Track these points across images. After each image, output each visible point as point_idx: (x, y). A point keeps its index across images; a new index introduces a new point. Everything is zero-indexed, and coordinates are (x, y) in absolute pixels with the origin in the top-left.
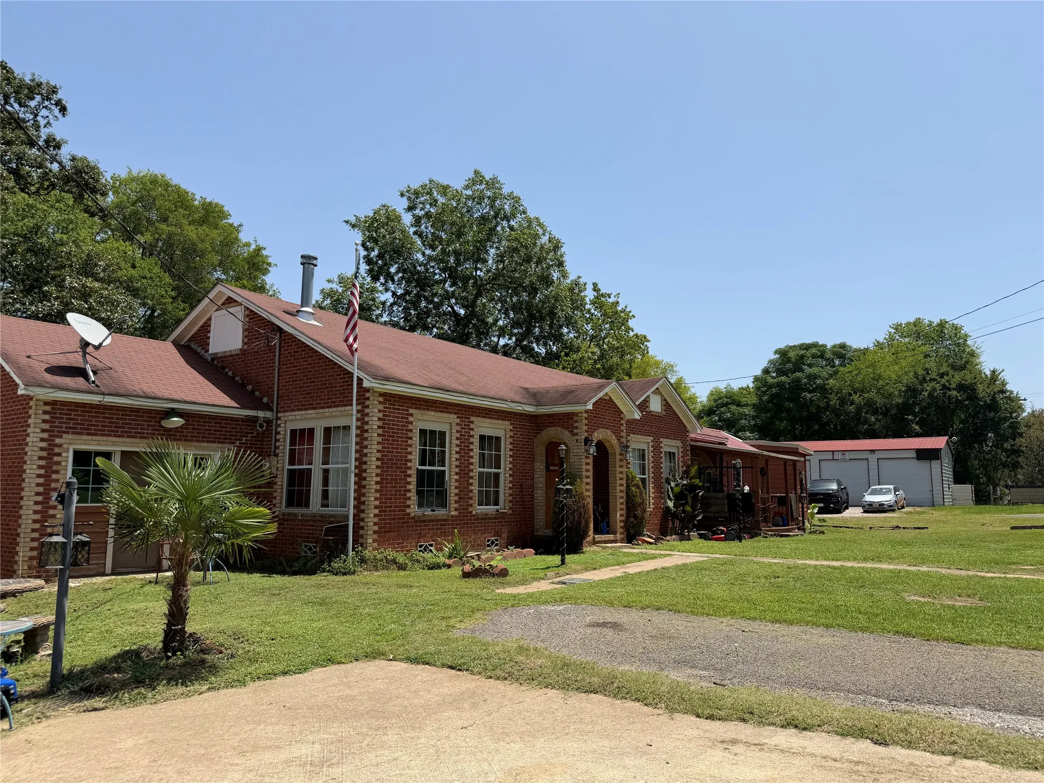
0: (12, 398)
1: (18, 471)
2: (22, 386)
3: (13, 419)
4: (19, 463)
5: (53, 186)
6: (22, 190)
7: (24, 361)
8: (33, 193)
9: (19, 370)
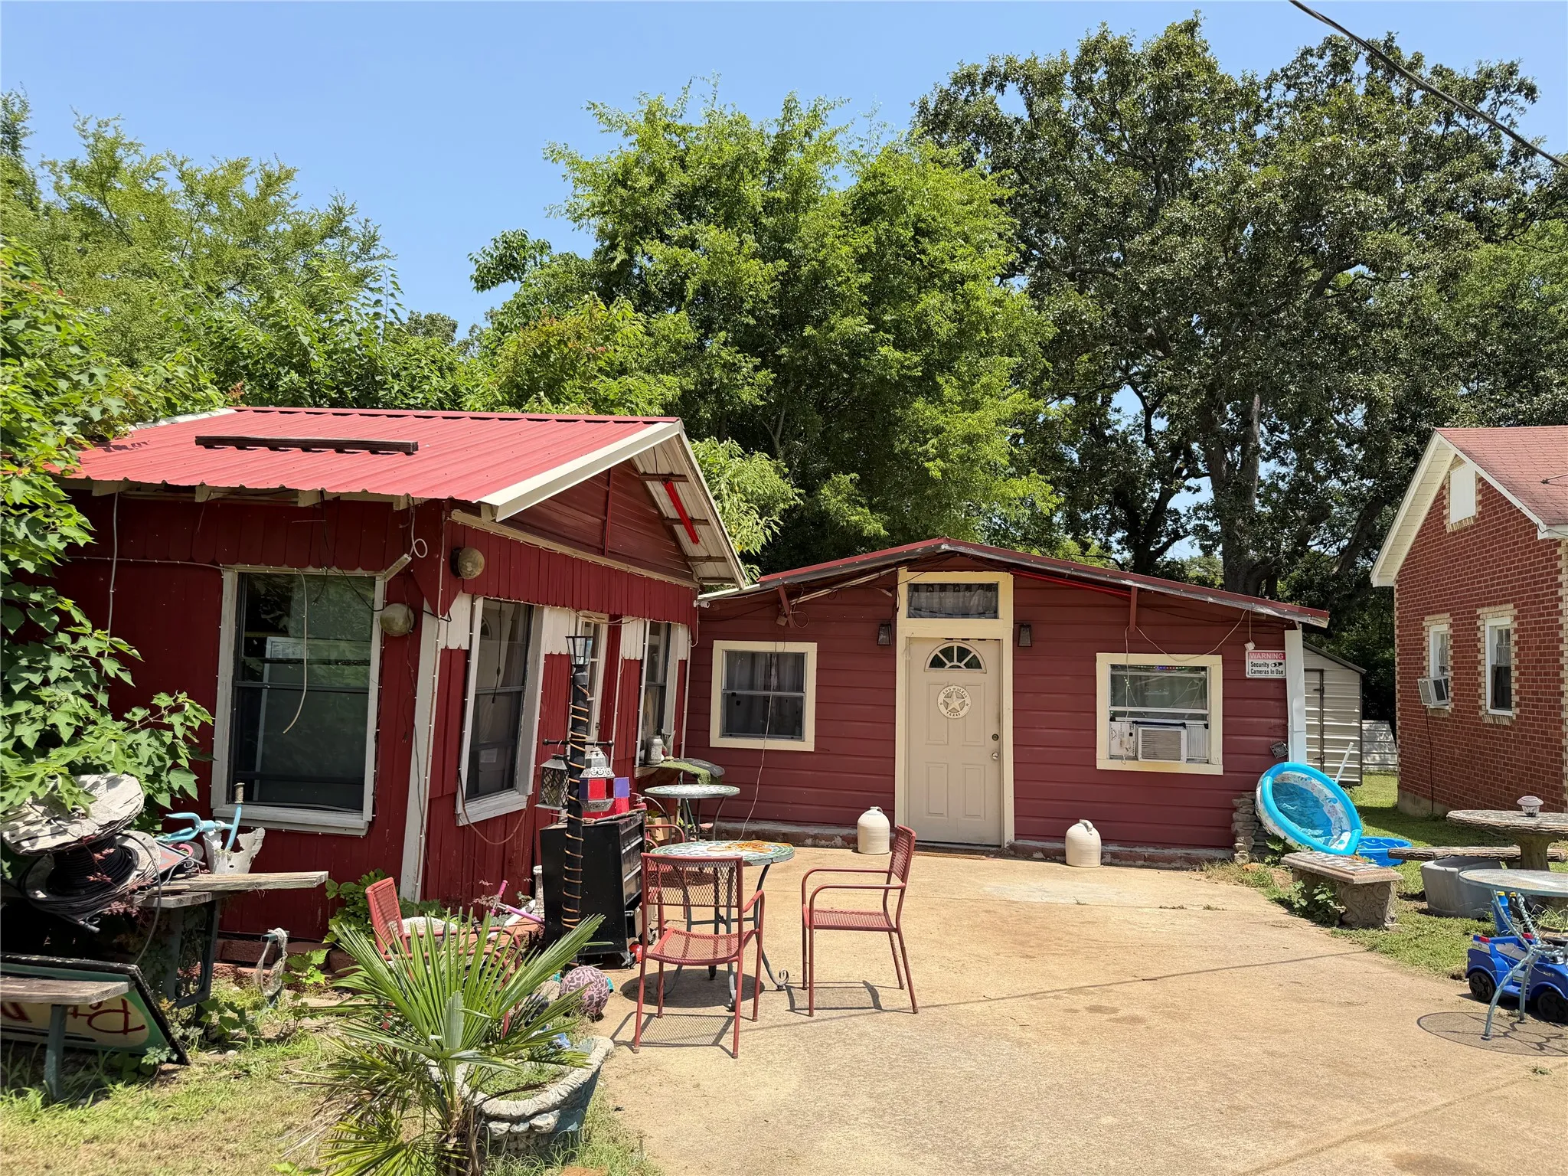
0: (1528, 546)
1: (1552, 654)
2: (1543, 527)
3: (1533, 577)
4: (1551, 641)
5: (1532, 215)
6: (1487, 240)
7: (1540, 489)
8: (1505, 238)
9: (1535, 503)
